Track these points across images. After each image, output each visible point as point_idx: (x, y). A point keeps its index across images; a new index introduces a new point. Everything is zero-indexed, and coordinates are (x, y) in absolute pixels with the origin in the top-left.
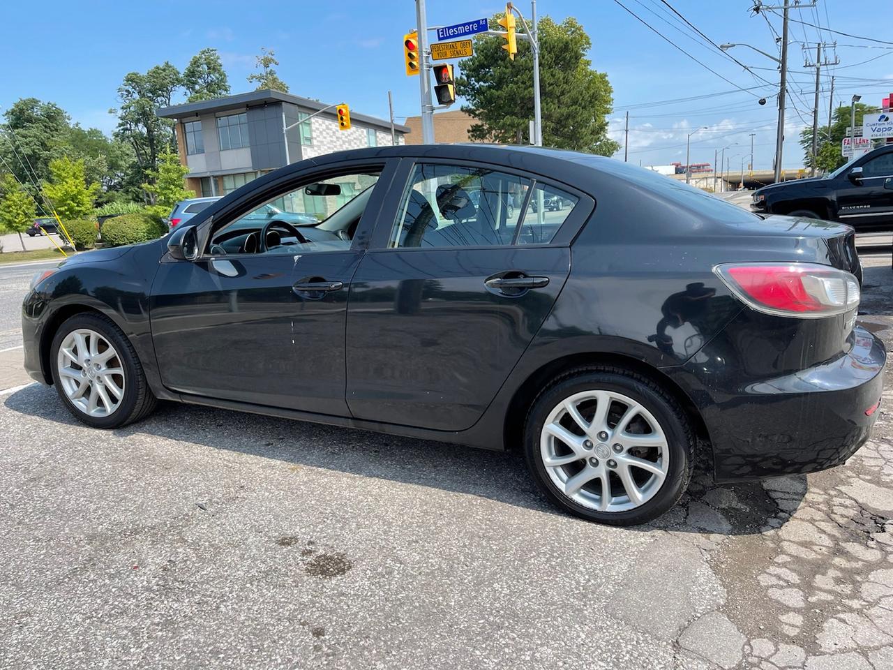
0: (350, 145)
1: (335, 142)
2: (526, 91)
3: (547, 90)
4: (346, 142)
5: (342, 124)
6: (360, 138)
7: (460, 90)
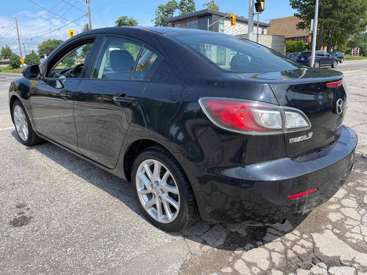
0: (241, 32)
1: (234, 32)
2: (327, 6)
3: (338, 5)
4: (239, 31)
5: (232, 23)
6: (246, 29)
7: (294, 6)
